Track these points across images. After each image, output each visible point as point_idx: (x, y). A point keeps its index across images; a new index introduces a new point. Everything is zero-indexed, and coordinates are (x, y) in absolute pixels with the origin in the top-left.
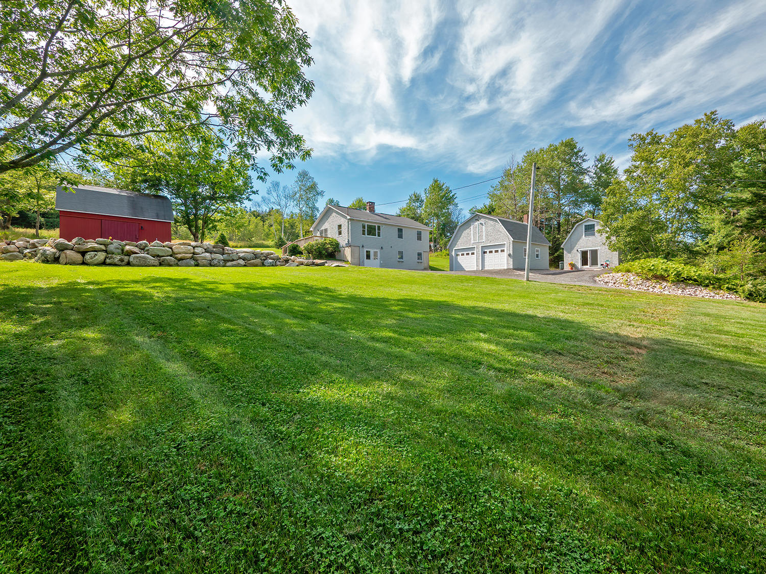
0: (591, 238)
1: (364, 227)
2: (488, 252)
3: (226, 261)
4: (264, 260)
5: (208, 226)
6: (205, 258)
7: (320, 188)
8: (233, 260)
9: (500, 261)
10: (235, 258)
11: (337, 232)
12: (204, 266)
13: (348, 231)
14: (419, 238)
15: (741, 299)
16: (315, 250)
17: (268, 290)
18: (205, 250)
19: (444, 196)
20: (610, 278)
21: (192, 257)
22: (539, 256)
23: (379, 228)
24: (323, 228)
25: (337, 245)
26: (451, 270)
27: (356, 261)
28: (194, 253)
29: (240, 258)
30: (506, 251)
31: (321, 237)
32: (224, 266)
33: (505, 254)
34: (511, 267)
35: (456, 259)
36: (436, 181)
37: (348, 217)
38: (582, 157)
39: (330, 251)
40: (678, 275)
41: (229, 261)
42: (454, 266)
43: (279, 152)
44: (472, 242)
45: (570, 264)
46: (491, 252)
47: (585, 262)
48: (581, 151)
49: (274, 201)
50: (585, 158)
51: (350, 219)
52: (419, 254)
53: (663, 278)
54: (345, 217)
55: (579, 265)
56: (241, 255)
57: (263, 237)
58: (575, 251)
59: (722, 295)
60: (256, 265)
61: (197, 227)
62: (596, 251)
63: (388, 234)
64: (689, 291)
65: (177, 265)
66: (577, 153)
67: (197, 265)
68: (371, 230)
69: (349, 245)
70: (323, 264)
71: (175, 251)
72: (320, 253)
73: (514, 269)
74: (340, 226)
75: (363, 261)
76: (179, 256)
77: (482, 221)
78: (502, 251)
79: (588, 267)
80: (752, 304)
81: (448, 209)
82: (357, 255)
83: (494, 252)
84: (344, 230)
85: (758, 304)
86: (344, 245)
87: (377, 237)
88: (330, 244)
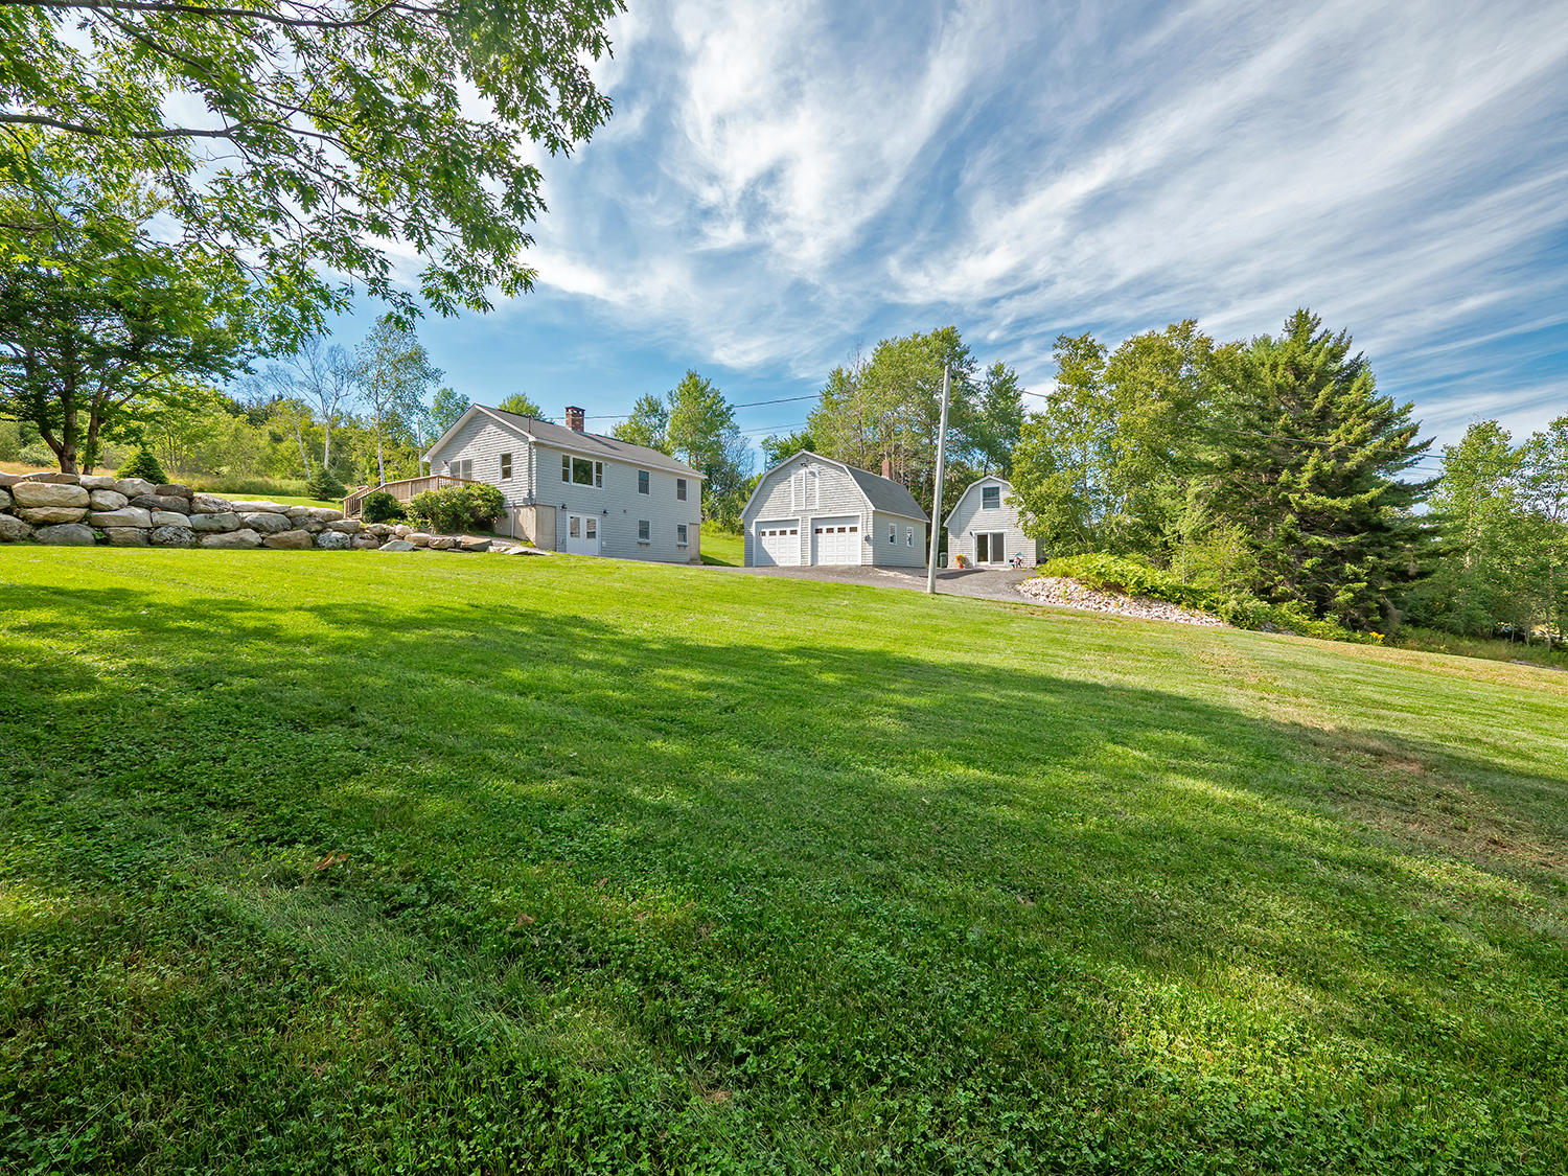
0: (993, 512)
1: (566, 464)
2: (824, 531)
3: (199, 532)
4: (318, 532)
5: (109, 429)
6: (130, 523)
7: (433, 362)
8: (223, 530)
9: (848, 550)
10: (229, 525)
11: (500, 471)
12: (127, 544)
13: (530, 469)
14: (682, 495)
15: (1224, 626)
16: (444, 510)
17: (443, 632)
18: (130, 498)
19: (711, 407)
20: (1040, 587)
21: (85, 518)
22: (896, 539)
23: (599, 466)
24: (460, 458)
25: (500, 500)
26: (749, 564)
27: (548, 539)
28: (90, 507)
29: (246, 525)
30: (859, 529)
31: (454, 478)
32: (196, 546)
33: (859, 536)
34: (870, 562)
35: (759, 542)
36: (691, 376)
37: (532, 439)
38: (969, 364)
39: (481, 514)
40: (1139, 583)
41: (208, 531)
42: (755, 558)
43: (448, 261)
44: (793, 509)
45: (959, 558)
46: (830, 531)
47: (982, 556)
48: (967, 353)
49: (303, 379)
50: (973, 365)
51: (535, 443)
52: (682, 530)
53: (1116, 588)
54: (524, 439)
55: (973, 559)
56: (249, 517)
57: (255, 466)
58: (966, 534)
59: (1201, 621)
60: (296, 546)
61: (70, 431)
62: (1001, 535)
63: (617, 481)
64: (1157, 610)
65: (31, 539)
66: (960, 356)
67: (105, 542)
68: (583, 472)
69: (530, 502)
70: (483, 548)
71: (23, 497)
72: (456, 517)
73: (875, 566)
74: (506, 459)
75: (564, 542)
76: (39, 513)
77: (814, 467)
78: (853, 530)
79: (988, 563)
80: (1236, 630)
81: (718, 436)
82: (549, 527)
83: (836, 530)
84: (519, 466)
85: (1245, 631)
86: (519, 502)
87: (594, 487)
88: (480, 497)
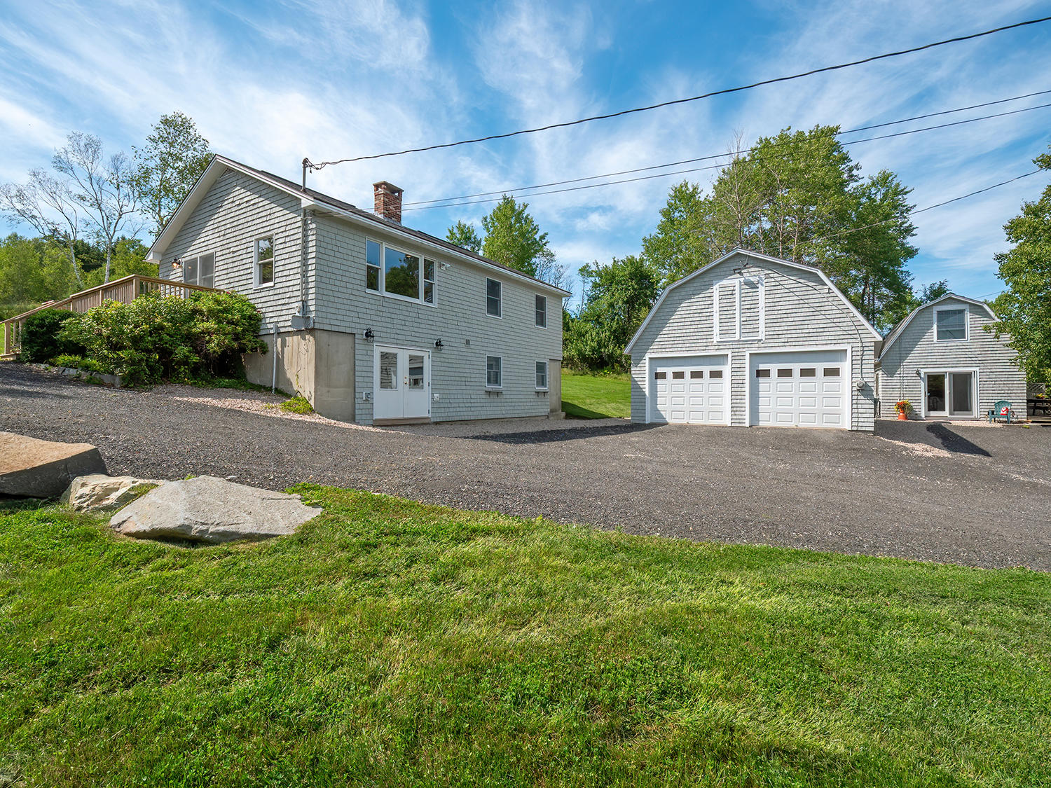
0: (954, 343)
1: (373, 258)
2: (774, 373)
9: (823, 404)
11: (256, 270)
13: (304, 263)
14: (540, 320)
23: (428, 265)
24: (198, 250)
25: (253, 321)
27: (338, 397)
30: (845, 372)
33: (844, 382)
34: (869, 425)
35: (654, 389)
37: (308, 203)
39: (213, 346)
42: (649, 409)
44: (716, 339)
45: (901, 406)
46: (786, 374)
47: (936, 403)
51: (314, 213)
52: (540, 369)
54: (295, 206)
55: (921, 408)
58: (909, 374)
63: (459, 294)
68: (401, 272)
69: (305, 327)
74: (266, 246)
75: (368, 397)
77: (755, 274)
78: (832, 372)
79: (945, 414)
82: (339, 371)
83: (798, 374)
84: (287, 259)
86: (286, 326)
87: (421, 301)
88: (212, 314)
